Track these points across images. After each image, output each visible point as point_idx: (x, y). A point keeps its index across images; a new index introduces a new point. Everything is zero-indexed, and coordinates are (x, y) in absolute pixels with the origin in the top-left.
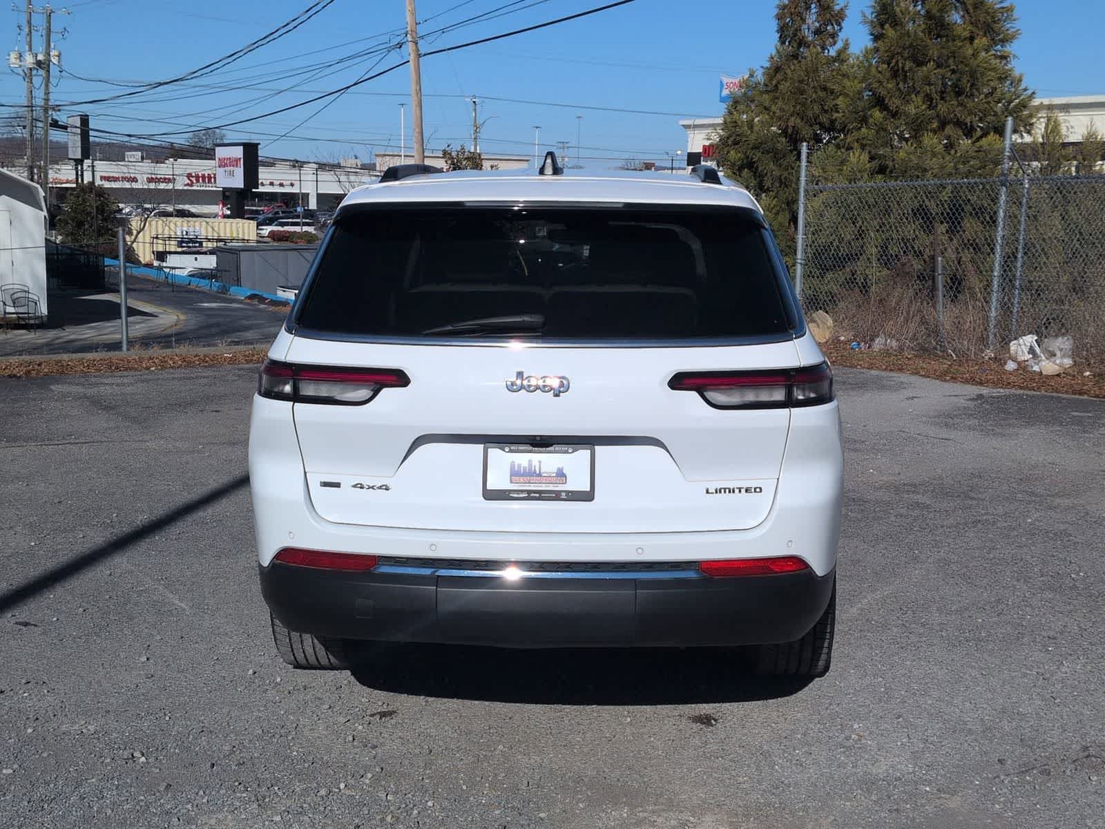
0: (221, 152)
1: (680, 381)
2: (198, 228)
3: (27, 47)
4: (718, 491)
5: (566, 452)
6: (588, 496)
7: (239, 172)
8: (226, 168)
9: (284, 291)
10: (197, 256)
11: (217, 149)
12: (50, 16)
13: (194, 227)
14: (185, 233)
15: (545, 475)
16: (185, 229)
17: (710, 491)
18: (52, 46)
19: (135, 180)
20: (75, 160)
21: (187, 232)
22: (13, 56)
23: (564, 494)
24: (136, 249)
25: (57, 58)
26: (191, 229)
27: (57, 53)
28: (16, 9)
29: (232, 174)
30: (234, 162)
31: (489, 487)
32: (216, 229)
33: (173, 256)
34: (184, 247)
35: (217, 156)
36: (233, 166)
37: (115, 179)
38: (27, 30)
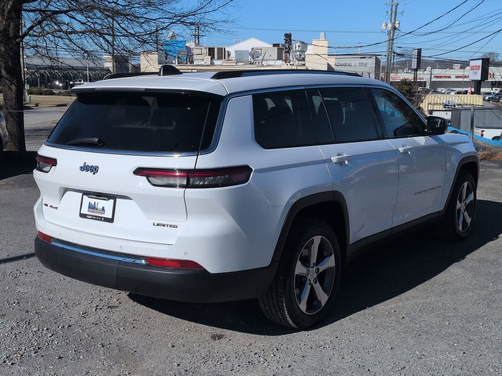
0: (472, 63)
1: (139, 171)
2: (454, 99)
3: (390, 21)
4: (158, 225)
5: (105, 200)
6: (111, 220)
7: (479, 72)
8: (474, 71)
9: (477, 129)
10: (447, 112)
11: (471, 62)
12: (397, 6)
13: (452, 99)
14: (447, 101)
15: (99, 209)
16: (448, 99)
17: (155, 225)
18: (397, 20)
19: (450, 77)
20: (414, 69)
21: (448, 101)
22: (383, 25)
23: (103, 218)
24: (424, 109)
25: (398, 25)
26: (451, 100)
27: (398, 23)
28: (386, 4)
29: (476, 73)
30: (477, 68)
31: (81, 213)
32: (463, 99)
33: (436, 112)
34: (447, 108)
35: (471, 65)
36: (477, 69)
37: (441, 77)
38: (390, 13)
